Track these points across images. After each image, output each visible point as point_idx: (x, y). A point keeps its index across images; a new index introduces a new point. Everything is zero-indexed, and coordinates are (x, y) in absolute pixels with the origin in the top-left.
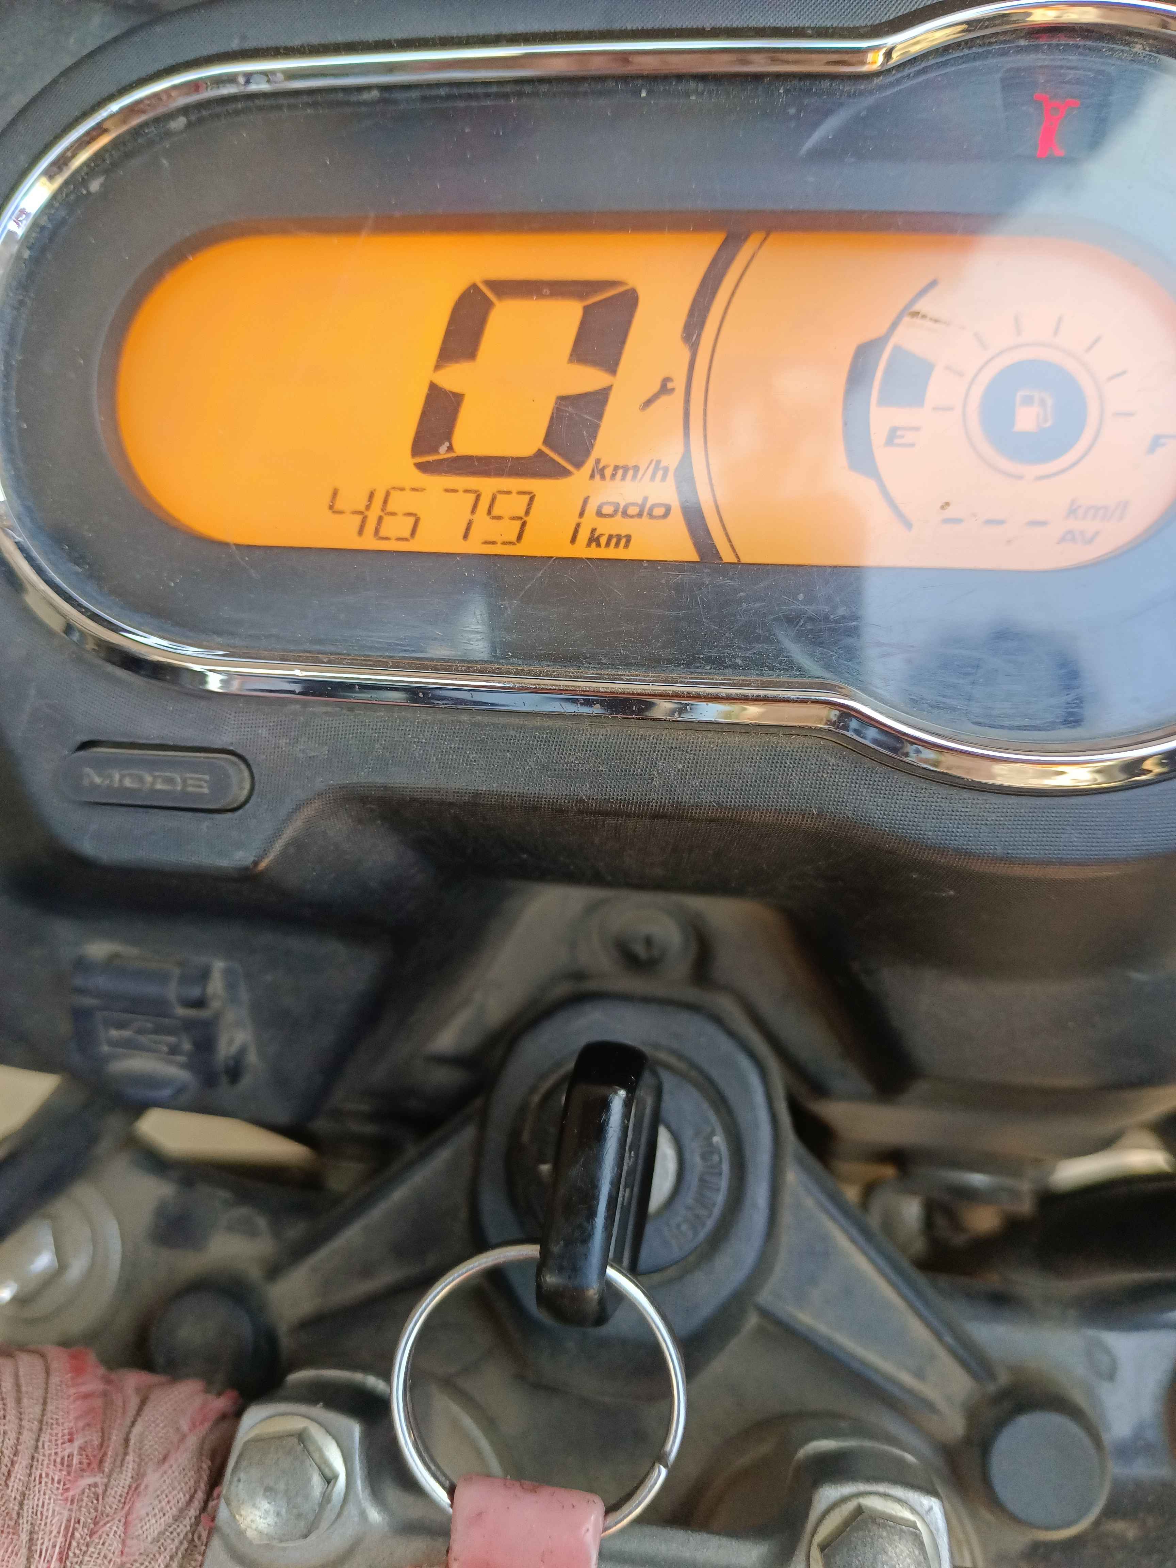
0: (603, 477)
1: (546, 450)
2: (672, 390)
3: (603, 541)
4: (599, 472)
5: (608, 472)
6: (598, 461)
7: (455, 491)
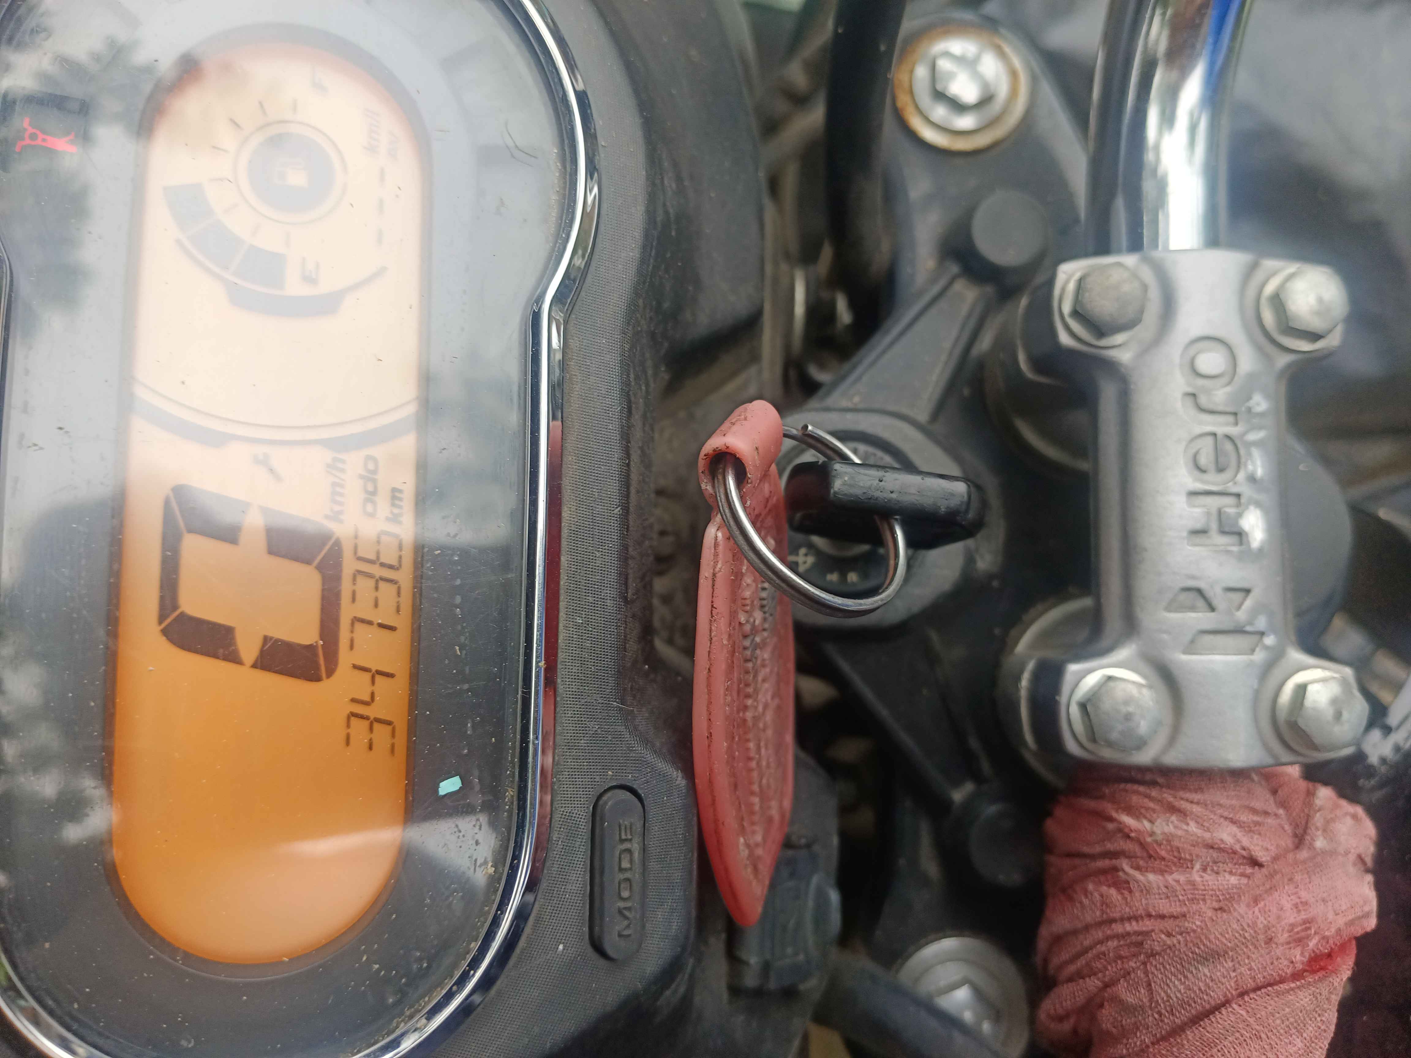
1: (316, 562)
2: (265, 455)
3: (397, 511)
4: (336, 517)
5: (337, 508)
7: (352, 641)
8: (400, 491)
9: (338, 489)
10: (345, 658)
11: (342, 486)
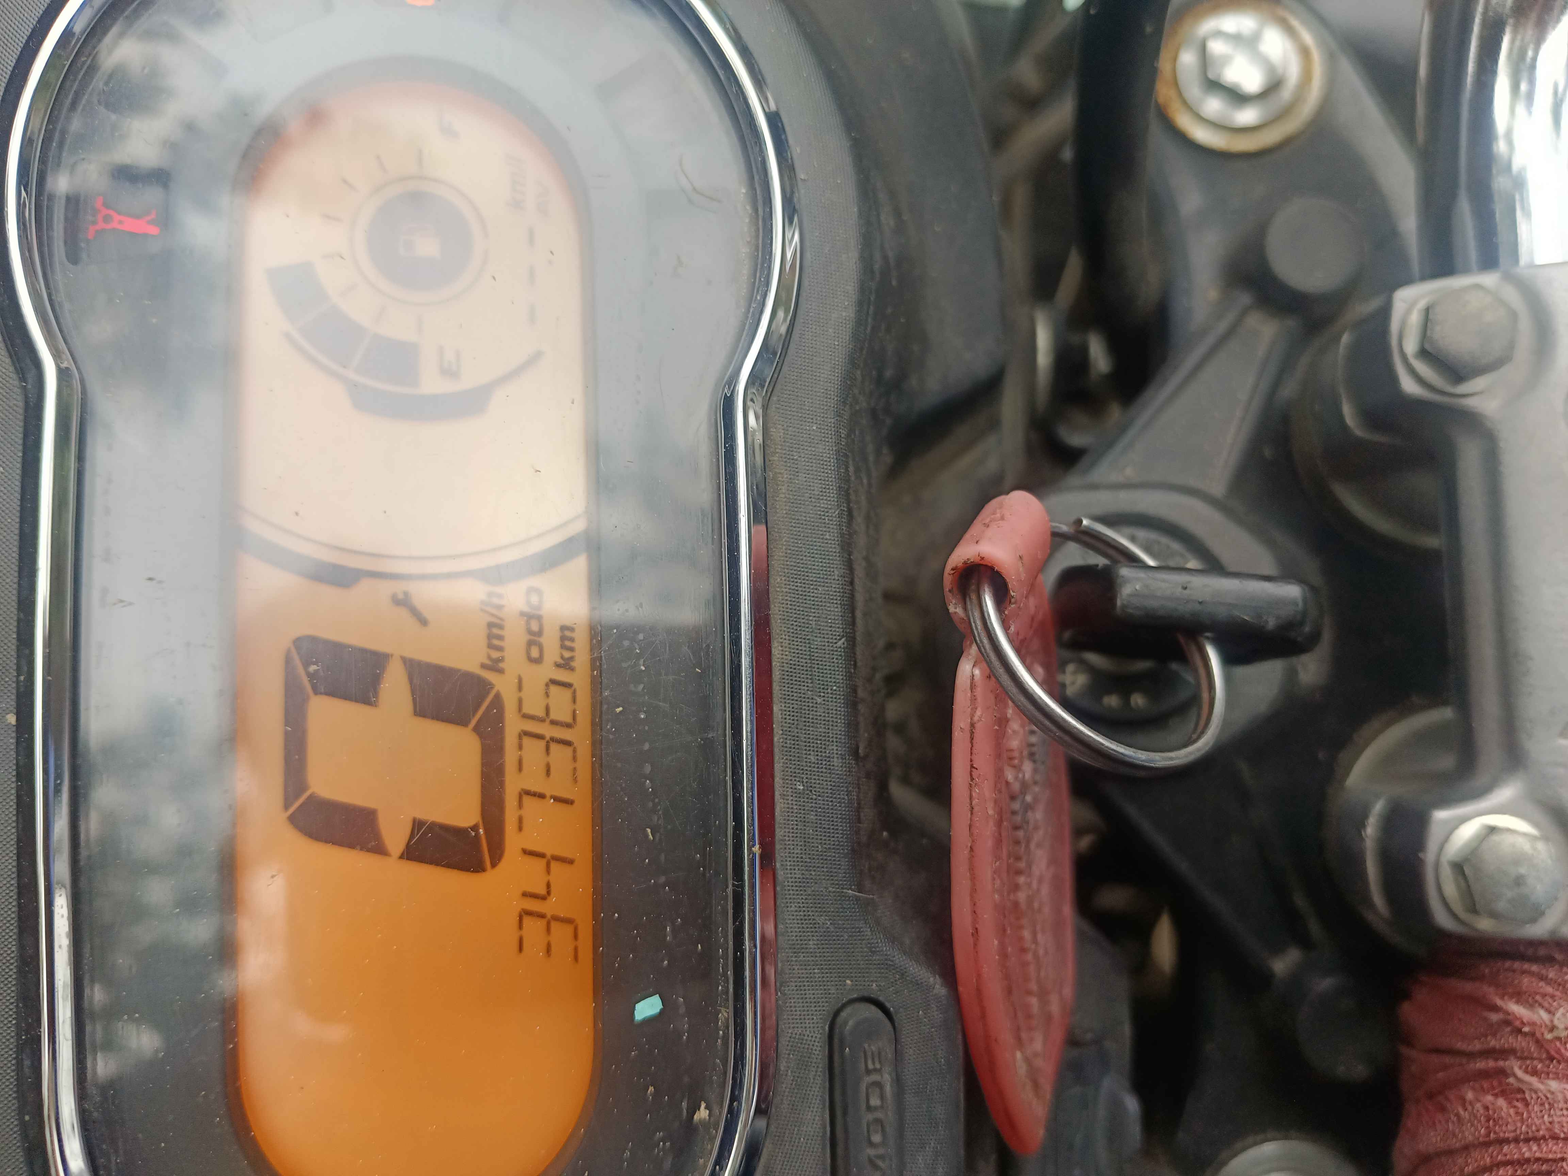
0: (501, 660)
1: (474, 722)
2: (406, 594)
3: (567, 654)
4: (495, 666)
5: (495, 655)
6: (484, 666)
7: (520, 820)
8: (572, 629)
9: (495, 631)
10: (513, 842)
11: (501, 627)
